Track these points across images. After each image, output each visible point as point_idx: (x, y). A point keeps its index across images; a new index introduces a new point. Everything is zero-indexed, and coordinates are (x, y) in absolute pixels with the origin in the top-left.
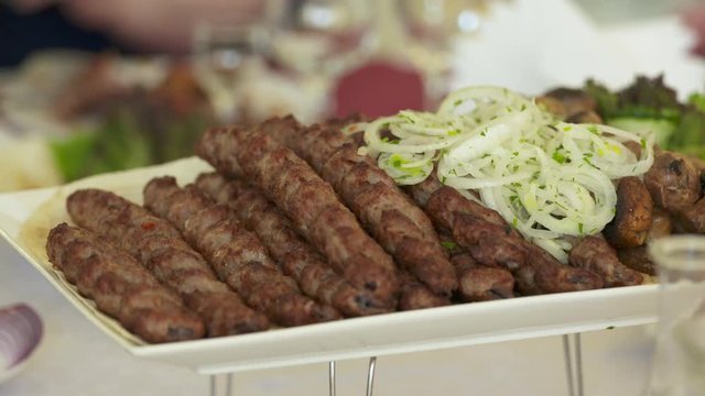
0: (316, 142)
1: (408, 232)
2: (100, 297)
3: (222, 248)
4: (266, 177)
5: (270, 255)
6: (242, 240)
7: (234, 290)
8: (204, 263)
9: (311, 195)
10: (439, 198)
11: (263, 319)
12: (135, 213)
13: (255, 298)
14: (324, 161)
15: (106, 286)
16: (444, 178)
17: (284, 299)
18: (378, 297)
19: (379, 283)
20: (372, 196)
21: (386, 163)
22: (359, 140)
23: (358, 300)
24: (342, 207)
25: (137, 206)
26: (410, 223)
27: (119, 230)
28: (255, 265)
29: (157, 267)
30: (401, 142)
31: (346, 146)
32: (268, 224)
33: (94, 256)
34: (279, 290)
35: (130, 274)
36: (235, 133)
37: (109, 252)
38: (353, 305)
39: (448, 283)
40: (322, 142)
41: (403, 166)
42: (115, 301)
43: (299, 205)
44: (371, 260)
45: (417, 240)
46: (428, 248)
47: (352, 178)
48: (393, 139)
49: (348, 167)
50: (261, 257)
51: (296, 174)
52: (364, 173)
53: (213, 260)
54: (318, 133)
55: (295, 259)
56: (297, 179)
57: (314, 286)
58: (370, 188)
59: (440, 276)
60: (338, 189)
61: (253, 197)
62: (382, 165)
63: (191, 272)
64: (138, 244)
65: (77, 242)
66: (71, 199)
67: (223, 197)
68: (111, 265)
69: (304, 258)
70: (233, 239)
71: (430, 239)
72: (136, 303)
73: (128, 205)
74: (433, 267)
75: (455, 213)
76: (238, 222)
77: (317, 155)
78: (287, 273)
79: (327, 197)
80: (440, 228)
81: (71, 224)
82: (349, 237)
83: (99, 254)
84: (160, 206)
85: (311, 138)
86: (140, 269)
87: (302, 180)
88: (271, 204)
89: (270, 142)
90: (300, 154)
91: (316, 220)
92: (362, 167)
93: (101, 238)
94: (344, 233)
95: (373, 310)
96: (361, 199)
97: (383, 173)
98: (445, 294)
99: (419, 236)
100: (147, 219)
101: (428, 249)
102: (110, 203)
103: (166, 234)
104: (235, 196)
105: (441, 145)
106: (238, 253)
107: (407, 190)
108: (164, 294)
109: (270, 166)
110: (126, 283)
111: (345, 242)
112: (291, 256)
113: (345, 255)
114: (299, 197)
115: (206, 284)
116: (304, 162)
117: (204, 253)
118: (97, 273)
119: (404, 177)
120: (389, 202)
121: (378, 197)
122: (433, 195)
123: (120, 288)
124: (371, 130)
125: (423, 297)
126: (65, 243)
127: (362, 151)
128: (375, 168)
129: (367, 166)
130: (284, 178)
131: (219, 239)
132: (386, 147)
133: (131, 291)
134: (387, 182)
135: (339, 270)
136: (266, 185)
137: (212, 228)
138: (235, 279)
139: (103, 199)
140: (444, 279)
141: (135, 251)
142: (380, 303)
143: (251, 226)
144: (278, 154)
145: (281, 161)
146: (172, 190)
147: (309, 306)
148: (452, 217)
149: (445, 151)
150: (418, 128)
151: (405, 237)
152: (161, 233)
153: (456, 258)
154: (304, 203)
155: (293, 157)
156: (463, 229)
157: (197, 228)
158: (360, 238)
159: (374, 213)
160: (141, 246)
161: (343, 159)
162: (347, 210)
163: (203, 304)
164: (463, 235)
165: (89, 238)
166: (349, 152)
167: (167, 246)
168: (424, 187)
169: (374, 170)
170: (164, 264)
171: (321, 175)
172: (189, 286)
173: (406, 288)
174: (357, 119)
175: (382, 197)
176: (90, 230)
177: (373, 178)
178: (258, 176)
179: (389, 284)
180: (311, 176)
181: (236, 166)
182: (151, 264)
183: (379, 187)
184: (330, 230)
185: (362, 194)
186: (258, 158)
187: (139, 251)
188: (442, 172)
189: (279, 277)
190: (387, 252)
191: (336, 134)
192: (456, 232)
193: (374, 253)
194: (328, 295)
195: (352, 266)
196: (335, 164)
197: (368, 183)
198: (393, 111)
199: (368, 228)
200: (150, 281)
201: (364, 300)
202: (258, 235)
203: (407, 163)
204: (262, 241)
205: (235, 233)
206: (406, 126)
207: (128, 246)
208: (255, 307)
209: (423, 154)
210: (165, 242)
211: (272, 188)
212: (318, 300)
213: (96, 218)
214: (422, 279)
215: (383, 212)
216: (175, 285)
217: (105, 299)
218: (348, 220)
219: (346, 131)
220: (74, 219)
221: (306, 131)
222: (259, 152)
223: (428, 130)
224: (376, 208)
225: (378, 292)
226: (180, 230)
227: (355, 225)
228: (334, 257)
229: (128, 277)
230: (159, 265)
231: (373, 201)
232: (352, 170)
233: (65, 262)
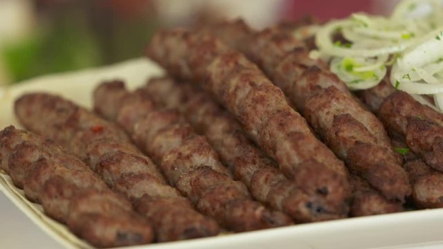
0: (267, 46)
1: (360, 137)
2: (47, 201)
3: (172, 152)
4: (216, 80)
5: (220, 159)
6: (191, 144)
7: (184, 194)
8: (153, 167)
9: (261, 100)
10: (393, 104)
11: (212, 224)
12: (83, 117)
13: (204, 203)
14: (275, 65)
15: (53, 190)
16: (398, 83)
17: (234, 204)
18: (329, 203)
19: (330, 189)
20: (323, 101)
21: (339, 67)
22: (311, 44)
23: (309, 205)
24: (293, 111)
25: (85, 110)
26: (362, 128)
27: (68, 134)
28: (205, 169)
29: (105, 171)
30: (353, 46)
31: (298, 50)
32: (218, 128)
33: (41, 160)
34: (230, 195)
35: (79, 178)
36: (186, 36)
37: (57, 155)
38: (304, 210)
39: (401, 189)
40: (273, 46)
41: (356, 70)
42: (63, 206)
43: (249, 109)
44: (322, 165)
45: (369, 146)
46: (380, 153)
47: (303, 83)
48: (345, 43)
49: (299, 71)
50: (211, 161)
51: (247, 78)
52: (316, 78)
53: (162, 164)
54: (269, 37)
55: (245, 163)
56: (247, 83)
57: (264, 191)
58: (322, 92)
59: (392, 182)
60: (289, 94)
61: (203, 101)
62: (334, 69)
63: (141, 177)
64: (86, 147)
65: (24, 145)
66: (19, 102)
67: (173, 100)
68: (59, 169)
69: (254, 162)
70: (183, 143)
71: (382, 144)
72: (84, 207)
73: (75, 109)
74: (386, 173)
75: (408, 118)
76: (187, 125)
77: (268, 59)
78: (238, 177)
79: (277, 101)
80: (392, 133)
81: (18, 127)
82: (300, 142)
83: (47, 157)
84: (109, 109)
85: (262, 42)
86: (88, 173)
87: (252, 84)
88: (221, 108)
89: (221, 46)
90: (253, 58)
91: (267, 124)
92: (313, 71)
93: (48, 142)
94: (295, 138)
95: (324, 216)
96: (312, 104)
97: (335, 77)
98: (398, 200)
99: (371, 141)
100: (95, 122)
101: (380, 155)
102: (59, 106)
103: (116, 138)
104: (184, 99)
105: (395, 49)
106: (188, 157)
107: (359, 95)
108: (113, 198)
109: (219, 70)
110: (74, 187)
111: (296, 147)
112: (241, 161)
113: (296, 160)
114: (249, 101)
115: (156, 188)
116: (255, 67)
117: (154, 158)
118: (45, 177)
119: (356, 82)
120: (341, 107)
121: (330, 102)
122: (385, 100)
123: (67, 192)
124: (323, 34)
125: (375, 204)
126: (13, 146)
127: (314, 55)
128: (327, 72)
129: (319, 70)
130: (234, 82)
131: (168, 143)
132: (338, 51)
133: (79, 195)
134: (339, 87)
135: (290, 176)
136: (216, 88)
137: (161, 131)
138: (185, 184)
139: (51, 102)
140: (397, 185)
141: (83, 155)
142: (331, 209)
143: (201, 130)
144: (229, 58)
145: (232, 65)
146: (121, 94)
147: (259, 211)
148: (405, 122)
149: (399, 55)
150: (371, 31)
151: (357, 142)
152: (109, 136)
153: (409, 163)
154: (254, 108)
155: (243, 61)
156: (416, 135)
157: (147, 132)
158: (312, 143)
159: (325, 118)
160: (89, 149)
161: (294, 63)
162: (298, 114)
163: (152, 210)
164: (417, 140)
165: (37, 141)
166: (300, 56)
167: (116, 150)
168: (377, 91)
169: (326, 75)
170: (113, 168)
171: (271, 79)
172: (138, 190)
173: (359, 194)
174: (309, 22)
175: (334, 102)
176: (38, 133)
177: (325, 83)
178: (207, 79)
179: (341, 190)
180: (261, 80)
181: (186, 71)
182: (100, 168)
183: (330, 92)
184: (280, 135)
185: (313, 99)
186: (209, 62)
187: (88, 155)
188: (396, 77)
189: (229, 182)
190: (339, 157)
191: (287, 38)
192: (409, 138)
193: (325, 158)
194: (279, 200)
195: (303, 172)
196: (286, 68)
197: (319, 87)
198: (344, 14)
199: (319, 133)
200: (99, 185)
201: (315, 206)
202: (208, 140)
203: (360, 66)
204: (212, 145)
205: (185, 136)
206: (362, 30)
207: (76, 150)
208: (204, 212)
209: (376, 58)
210: (114, 146)
211: (222, 92)
212: (268, 205)
213: (44, 121)
214: (374, 185)
215: (335, 117)
216: (124, 189)
217: (53, 203)
218: (300, 126)
219: (299, 35)
220: (21, 122)
221: (256, 35)
222: (208, 56)
223: (383, 34)
224: (328, 113)
225: (329, 197)
226: (130, 134)
227: (306, 130)
228: (285, 163)
229: (77, 182)
230: (108, 169)
231: (324, 106)
232: (304, 75)
233: (12, 165)
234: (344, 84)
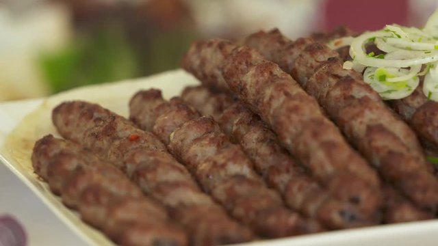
0: (301, 56)
1: (393, 146)
2: (85, 209)
3: (207, 160)
4: (251, 90)
5: (255, 168)
6: (227, 153)
7: (217, 201)
8: (189, 175)
9: (295, 109)
10: (425, 113)
11: (247, 232)
12: (120, 126)
13: (239, 211)
14: (309, 76)
15: (91, 198)
16: (430, 93)
17: (268, 212)
18: (362, 211)
19: (363, 197)
20: (356, 110)
21: (372, 77)
22: (345, 54)
23: (342, 213)
24: (326, 121)
25: (122, 119)
26: (395, 138)
27: (104, 143)
28: (240, 178)
29: (142, 180)
30: (386, 57)
31: (332, 60)
32: (252, 138)
33: (79, 170)
34: (264, 203)
35: (115, 186)
36: (221, 47)
37: (94, 164)
38: (336, 218)
39: (433, 197)
40: (307, 56)
41: (389, 80)
42: (100, 213)
43: (283, 118)
45: (401, 155)
46: (413, 162)
47: (337, 93)
48: (379, 53)
49: (333, 81)
50: (245, 170)
51: (281, 88)
52: (350, 88)
53: (198, 172)
54: (303, 47)
55: (279, 172)
56: (282, 93)
57: (298, 198)
58: (355, 102)
59: (425, 190)
60: (323, 104)
61: (238, 110)
62: (367, 79)
63: (176, 185)
64: (123, 156)
65: (63, 154)
66: (57, 111)
67: (208, 110)
68: (97, 177)
69: (288, 171)
70: (218, 152)
71: (414, 153)
72: (122, 214)
73: (114, 117)
74: (418, 182)
76: (223, 134)
77: (302, 70)
78: (272, 186)
79: (311, 111)
80: (425, 143)
81: (56, 136)
82: (334, 151)
83: (85, 166)
84: (146, 119)
85: (296, 52)
86: (125, 182)
87: (287, 94)
88: (256, 118)
89: (255, 56)
90: (285, 68)
91: (301, 134)
92: (347, 82)
93: (86, 150)
94: (329, 147)
96: (345, 114)
97: (368, 87)
98: (429, 209)
99: (404, 150)
100: (132, 131)
101: (413, 164)
102: (96, 115)
103: (152, 147)
104: (220, 109)
105: (427, 60)
106: (223, 166)
107: (392, 105)
108: (149, 206)
109: (254, 80)
110: (110, 195)
111: (329, 155)
112: (275, 169)
113: (329, 168)
114: (284, 111)
115: (192, 197)
116: (289, 76)
117: (189, 166)
118: (82, 184)
119: (389, 92)
120: (374, 117)
121: (362, 112)
122: (418, 110)
123: (104, 200)
124: (356, 45)
125: (407, 211)
126: (51, 154)
127: (348, 65)
128: (360, 82)
129: (352, 81)
130: (269, 92)
131: (204, 152)
132: (372, 61)
133: (116, 202)
134: (372, 96)
135: (323, 184)
136: (251, 98)
137: (196, 140)
138: (220, 191)
139: (89, 111)
140: (429, 194)
141: (120, 163)
143: (235, 139)
144: (263, 68)
145: (266, 74)
146: (158, 103)
147: (293, 219)
149: (432, 66)
150: (404, 42)
151: (390, 152)
152: (146, 145)
154: (289, 117)
155: (278, 71)
157: (182, 141)
158: (345, 152)
159: (359, 127)
160: (126, 158)
161: (328, 73)
162: (331, 123)
163: (188, 217)
165: (75, 150)
166: (334, 66)
167: (152, 158)
168: (409, 101)
169: (360, 85)
170: (149, 176)
171: (305, 89)
172: (173, 198)
173: (391, 202)
174: (343, 34)
175: (367, 112)
176: (75, 142)
177: (358, 93)
178: (243, 89)
180: (296, 90)
181: (221, 80)
182: (137, 176)
183: (364, 102)
184: (314, 144)
185: (347, 109)
186: (243, 72)
187: (125, 163)
188: (429, 87)
189: (263, 190)
190: (371, 165)
191: (321, 49)
193: (358, 167)
194: (312, 208)
195: (336, 181)
196: (320, 78)
197: (353, 97)
198: (379, 26)
199: (353, 142)
200: (135, 193)
201: (348, 214)
202: (242, 148)
203: (393, 77)
204: (247, 154)
205: (220, 146)
206: (395, 41)
207: (113, 158)
208: (238, 220)
209: (409, 68)
210: (150, 155)
211: (257, 102)
212: (302, 213)
213: (82, 130)
214: (407, 194)
215: (368, 126)
216: (158, 196)
217: (91, 210)
218: (333, 135)
219: (332, 46)
220: (59, 131)
221: (292, 45)
222: (244, 66)
223: (414, 45)
224: (361, 123)
225: (362, 206)
226: (165, 143)
228: (318, 172)
229: (113, 189)
230: (144, 177)
231: (357, 115)
232: (337, 85)
233: (50, 174)
234: (377, 94)
